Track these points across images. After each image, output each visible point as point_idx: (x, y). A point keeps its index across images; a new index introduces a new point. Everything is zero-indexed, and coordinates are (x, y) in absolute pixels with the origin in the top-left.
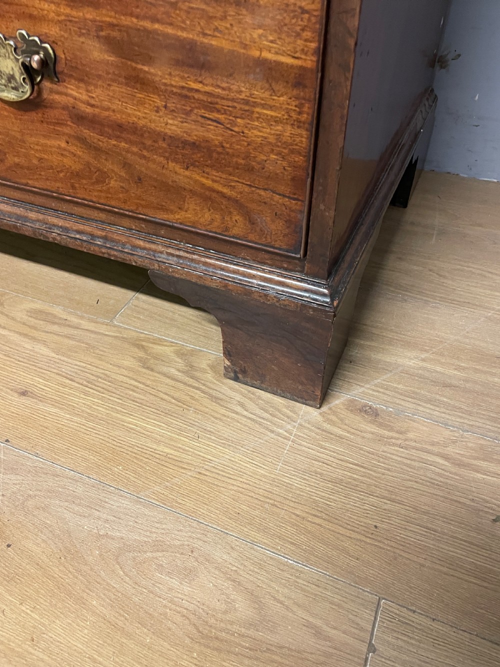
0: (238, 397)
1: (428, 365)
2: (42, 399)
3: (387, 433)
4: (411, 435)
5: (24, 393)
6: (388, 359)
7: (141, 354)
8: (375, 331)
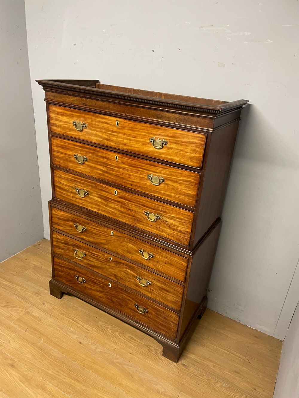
0: (164, 359)
1: (196, 358)
2: (134, 355)
3: (186, 369)
5: (130, 353)
6: (189, 356)
7: (148, 348)
8: (188, 350)
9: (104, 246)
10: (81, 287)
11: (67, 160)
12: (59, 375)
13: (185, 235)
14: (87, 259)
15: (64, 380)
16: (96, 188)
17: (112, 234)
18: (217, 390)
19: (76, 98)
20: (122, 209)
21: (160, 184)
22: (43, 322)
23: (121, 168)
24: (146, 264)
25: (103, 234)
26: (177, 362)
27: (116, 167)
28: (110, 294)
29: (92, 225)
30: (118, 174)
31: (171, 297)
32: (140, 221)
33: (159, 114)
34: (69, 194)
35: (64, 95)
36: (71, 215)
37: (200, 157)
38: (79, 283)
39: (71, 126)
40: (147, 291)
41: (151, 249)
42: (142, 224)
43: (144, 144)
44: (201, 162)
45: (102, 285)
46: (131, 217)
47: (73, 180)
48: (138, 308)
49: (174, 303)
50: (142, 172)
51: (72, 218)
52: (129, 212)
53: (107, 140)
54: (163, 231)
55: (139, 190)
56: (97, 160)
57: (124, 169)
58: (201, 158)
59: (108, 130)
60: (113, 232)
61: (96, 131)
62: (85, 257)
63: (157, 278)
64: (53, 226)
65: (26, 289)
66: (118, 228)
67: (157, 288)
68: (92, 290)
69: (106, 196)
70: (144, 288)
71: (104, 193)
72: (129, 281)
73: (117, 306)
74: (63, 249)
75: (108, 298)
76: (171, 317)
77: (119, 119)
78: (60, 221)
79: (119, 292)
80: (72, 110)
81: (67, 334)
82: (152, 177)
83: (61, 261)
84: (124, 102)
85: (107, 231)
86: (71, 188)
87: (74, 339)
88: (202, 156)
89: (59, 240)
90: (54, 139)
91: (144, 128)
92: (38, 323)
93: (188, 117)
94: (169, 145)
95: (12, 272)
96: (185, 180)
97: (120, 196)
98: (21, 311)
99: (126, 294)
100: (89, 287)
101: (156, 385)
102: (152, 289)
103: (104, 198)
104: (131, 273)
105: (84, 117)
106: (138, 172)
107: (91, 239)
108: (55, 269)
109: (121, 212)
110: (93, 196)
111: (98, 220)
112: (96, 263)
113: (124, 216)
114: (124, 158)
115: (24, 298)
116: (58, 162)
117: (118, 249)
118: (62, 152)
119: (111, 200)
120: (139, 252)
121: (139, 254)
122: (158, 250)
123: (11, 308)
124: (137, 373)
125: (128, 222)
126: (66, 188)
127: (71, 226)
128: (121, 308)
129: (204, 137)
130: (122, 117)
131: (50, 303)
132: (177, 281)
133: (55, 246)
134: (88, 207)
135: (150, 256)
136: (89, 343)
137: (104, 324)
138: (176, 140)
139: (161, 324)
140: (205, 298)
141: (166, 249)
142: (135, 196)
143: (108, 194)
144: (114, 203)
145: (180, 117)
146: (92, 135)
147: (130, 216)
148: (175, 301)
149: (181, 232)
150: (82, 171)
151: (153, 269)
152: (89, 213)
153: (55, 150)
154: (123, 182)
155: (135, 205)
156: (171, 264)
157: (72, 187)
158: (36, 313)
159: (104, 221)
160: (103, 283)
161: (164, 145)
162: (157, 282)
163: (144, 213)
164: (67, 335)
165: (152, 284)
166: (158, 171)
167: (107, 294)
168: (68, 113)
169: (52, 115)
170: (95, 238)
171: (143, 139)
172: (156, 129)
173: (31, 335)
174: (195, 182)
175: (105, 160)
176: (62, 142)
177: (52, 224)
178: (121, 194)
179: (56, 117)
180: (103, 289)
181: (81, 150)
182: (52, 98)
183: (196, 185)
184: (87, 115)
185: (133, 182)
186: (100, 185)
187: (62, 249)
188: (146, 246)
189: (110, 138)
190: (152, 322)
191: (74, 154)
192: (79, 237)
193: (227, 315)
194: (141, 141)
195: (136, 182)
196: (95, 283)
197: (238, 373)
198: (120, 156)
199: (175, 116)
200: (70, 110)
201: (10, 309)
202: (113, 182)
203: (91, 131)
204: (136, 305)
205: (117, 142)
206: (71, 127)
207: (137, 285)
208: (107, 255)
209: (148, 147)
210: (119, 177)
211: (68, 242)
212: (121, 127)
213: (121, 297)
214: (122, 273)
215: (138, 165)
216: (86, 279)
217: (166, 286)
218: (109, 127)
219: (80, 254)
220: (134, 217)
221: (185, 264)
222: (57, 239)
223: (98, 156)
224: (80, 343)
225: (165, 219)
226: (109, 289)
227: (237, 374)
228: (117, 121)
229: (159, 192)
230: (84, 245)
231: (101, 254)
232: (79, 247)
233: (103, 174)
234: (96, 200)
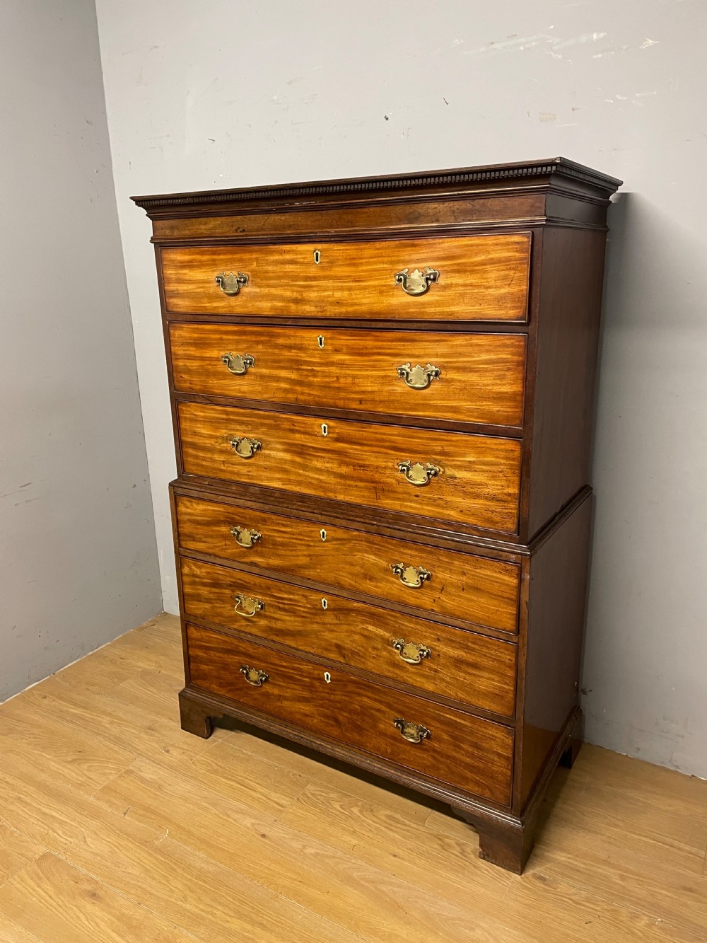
0: (486, 868)
1: (571, 861)
2: (403, 859)
3: (549, 888)
4: (559, 890)
5: (395, 856)
6: (551, 856)
7: (440, 842)
8: (547, 841)
9: (307, 573)
10: (257, 696)
11: (208, 374)
12: (213, 914)
13: (506, 505)
14: (266, 617)
15: (227, 925)
16: (277, 428)
17: (323, 537)
18: (641, 934)
19: (218, 221)
20: (344, 470)
21: (430, 382)
22: (166, 791)
23: (332, 364)
24: (412, 601)
25: (303, 543)
26: (521, 872)
27: (321, 364)
28: (331, 703)
29: (274, 522)
30: (327, 380)
31: (486, 682)
32: (388, 491)
33: (411, 210)
34: (216, 457)
35: (194, 220)
36: (224, 507)
37: (522, 291)
38: (252, 683)
39: (213, 288)
40: (422, 676)
41: (421, 557)
42: (394, 499)
43: (383, 291)
44: (525, 304)
45: (307, 680)
46: (366, 484)
47: (223, 419)
48: (406, 730)
49: (496, 696)
50: (383, 364)
51: (226, 514)
52: (361, 473)
53: (296, 301)
54: (447, 505)
55: (381, 410)
56: (276, 358)
57: (341, 364)
58: (525, 292)
59: (296, 278)
60: (325, 532)
61: (269, 286)
62: (262, 612)
63: (444, 635)
64: (183, 543)
65: (123, 720)
66: (337, 517)
67: (448, 664)
68: (286, 699)
69: (301, 443)
70: (414, 670)
71: (298, 436)
72: (374, 658)
73: (348, 734)
74: (208, 601)
75: (326, 716)
76: (493, 738)
77: (319, 246)
78: (196, 528)
79: (352, 692)
80: (212, 251)
81: (229, 816)
82: (409, 370)
83: (204, 634)
84: (329, 201)
85: (311, 531)
86: (220, 441)
87: (247, 827)
88: (525, 287)
89: (198, 580)
90: (175, 329)
91: (380, 251)
92: (156, 795)
93: (481, 201)
94: (442, 281)
95: (90, 688)
96: (490, 360)
97: (335, 435)
98: (112, 769)
99: (370, 694)
100: (276, 691)
101: (472, 929)
102: (436, 667)
103: (297, 449)
104: (376, 635)
105: (241, 260)
106: (373, 366)
107: (275, 562)
108: (191, 659)
109: (342, 476)
110: (271, 449)
111: (287, 507)
112: (288, 622)
113: (349, 486)
114: (338, 337)
115: (118, 740)
116: (187, 382)
117: (341, 573)
118: (195, 357)
119: (317, 452)
120: (394, 569)
121: (393, 576)
122: (441, 558)
123: (88, 764)
124: (416, 902)
125: (358, 501)
126: (208, 442)
127: (224, 537)
128: (360, 738)
129: (526, 240)
130: (327, 240)
131: (184, 749)
132: (498, 634)
133: (189, 595)
134: (262, 480)
135: (422, 576)
136: (286, 836)
137: (319, 789)
138: (458, 264)
139: (467, 766)
140: (575, 712)
141: (460, 550)
142: (370, 428)
143: (307, 436)
144: (322, 457)
145: (464, 207)
146: (260, 299)
147: (362, 484)
148: (497, 692)
149: (493, 498)
150: (243, 392)
151: (433, 610)
152: (266, 495)
153: (178, 355)
154: (340, 399)
155: (374, 452)
156: (476, 589)
157: (222, 438)
158: (149, 772)
159: (301, 506)
160: (309, 675)
161: (430, 282)
162: (446, 645)
163: (396, 467)
164: (229, 819)
165: (434, 653)
166: (422, 352)
167: (322, 704)
168: (205, 258)
169: (170, 272)
170: (283, 555)
171: (379, 279)
172: (409, 249)
173: (140, 821)
174: (516, 358)
175: (293, 354)
176: (194, 331)
177: (179, 540)
178: (337, 431)
179: (179, 274)
180: (311, 692)
181: (238, 342)
182: (168, 232)
183: (518, 366)
184: (248, 254)
185: (364, 392)
186: (286, 419)
187: (205, 602)
188: (409, 552)
189: (302, 295)
190: (442, 763)
191: (222, 353)
192: (246, 560)
193: (640, 755)
194: (375, 286)
195: (372, 392)
196: (291, 678)
197: (690, 890)
198: (329, 334)
199: (450, 207)
200: (208, 251)
201: (85, 766)
202: (318, 404)
203: (257, 290)
204: (399, 722)
205: (318, 302)
206: (211, 291)
207: (395, 665)
208: (314, 597)
209: (393, 296)
210: (329, 387)
211: (218, 580)
212: (328, 262)
213: (357, 707)
214: (357, 637)
215: (372, 348)
216: (268, 671)
217: (470, 654)
218: (298, 270)
219: (250, 604)
220: (373, 482)
221: (514, 581)
222: (195, 576)
223: (276, 346)
224: (263, 836)
225: (449, 472)
226: (325, 690)
227: (688, 893)
228: (317, 251)
229: (429, 405)
230: (258, 580)
231: (298, 595)
232: (245, 587)
233: (292, 389)
234: (279, 459)
